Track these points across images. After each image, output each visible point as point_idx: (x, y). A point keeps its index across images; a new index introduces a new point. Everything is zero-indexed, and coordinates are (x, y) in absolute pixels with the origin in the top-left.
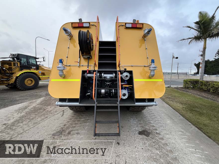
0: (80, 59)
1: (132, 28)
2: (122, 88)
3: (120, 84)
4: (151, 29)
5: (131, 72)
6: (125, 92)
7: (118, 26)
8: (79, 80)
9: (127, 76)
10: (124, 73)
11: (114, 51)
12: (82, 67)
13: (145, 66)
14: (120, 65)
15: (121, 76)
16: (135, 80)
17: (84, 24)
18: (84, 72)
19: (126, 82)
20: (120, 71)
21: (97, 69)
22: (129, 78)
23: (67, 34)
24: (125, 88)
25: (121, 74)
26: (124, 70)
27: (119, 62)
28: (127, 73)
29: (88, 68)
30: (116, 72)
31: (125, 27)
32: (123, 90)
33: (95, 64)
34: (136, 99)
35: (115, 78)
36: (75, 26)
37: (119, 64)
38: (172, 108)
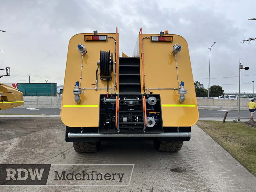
0: (97, 81)
1: (159, 41)
2: (148, 116)
3: (146, 110)
4: (180, 46)
5: (158, 97)
6: (151, 119)
7: (142, 38)
8: (97, 106)
9: (153, 101)
10: (149, 97)
11: (138, 70)
12: (99, 90)
13: (175, 89)
14: (145, 89)
15: (146, 101)
16: (163, 106)
17: (100, 36)
18: (102, 96)
19: (152, 107)
20: (145, 95)
21: (117, 92)
22: (155, 103)
23: (81, 51)
24: (152, 115)
25: (147, 98)
26: (150, 94)
27: (144, 85)
28: (153, 97)
29: (108, 91)
30: (140, 97)
31: (150, 40)
32: (149, 117)
33: (116, 87)
34: (164, 127)
35: (139, 103)
36: (89, 39)
37: (144, 87)
38: (223, 149)
